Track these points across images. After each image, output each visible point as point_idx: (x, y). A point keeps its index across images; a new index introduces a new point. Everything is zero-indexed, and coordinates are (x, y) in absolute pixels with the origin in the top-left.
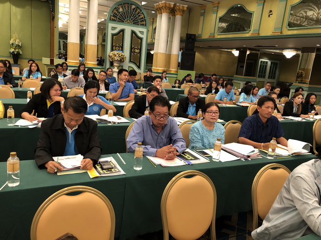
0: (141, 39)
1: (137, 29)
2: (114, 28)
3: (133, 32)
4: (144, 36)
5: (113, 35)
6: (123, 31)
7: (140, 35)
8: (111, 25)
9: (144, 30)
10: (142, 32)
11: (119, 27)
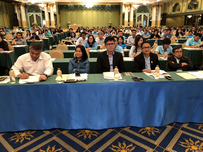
0: (147, 17)
1: (146, 14)
2: (138, 15)
3: (144, 15)
4: (148, 16)
5: (138, 17)
6: (141, 15)
7: (147, 16)
8: (137, 14)
9: (148, 14)
10: (147, 15)
11: (140, 14)
